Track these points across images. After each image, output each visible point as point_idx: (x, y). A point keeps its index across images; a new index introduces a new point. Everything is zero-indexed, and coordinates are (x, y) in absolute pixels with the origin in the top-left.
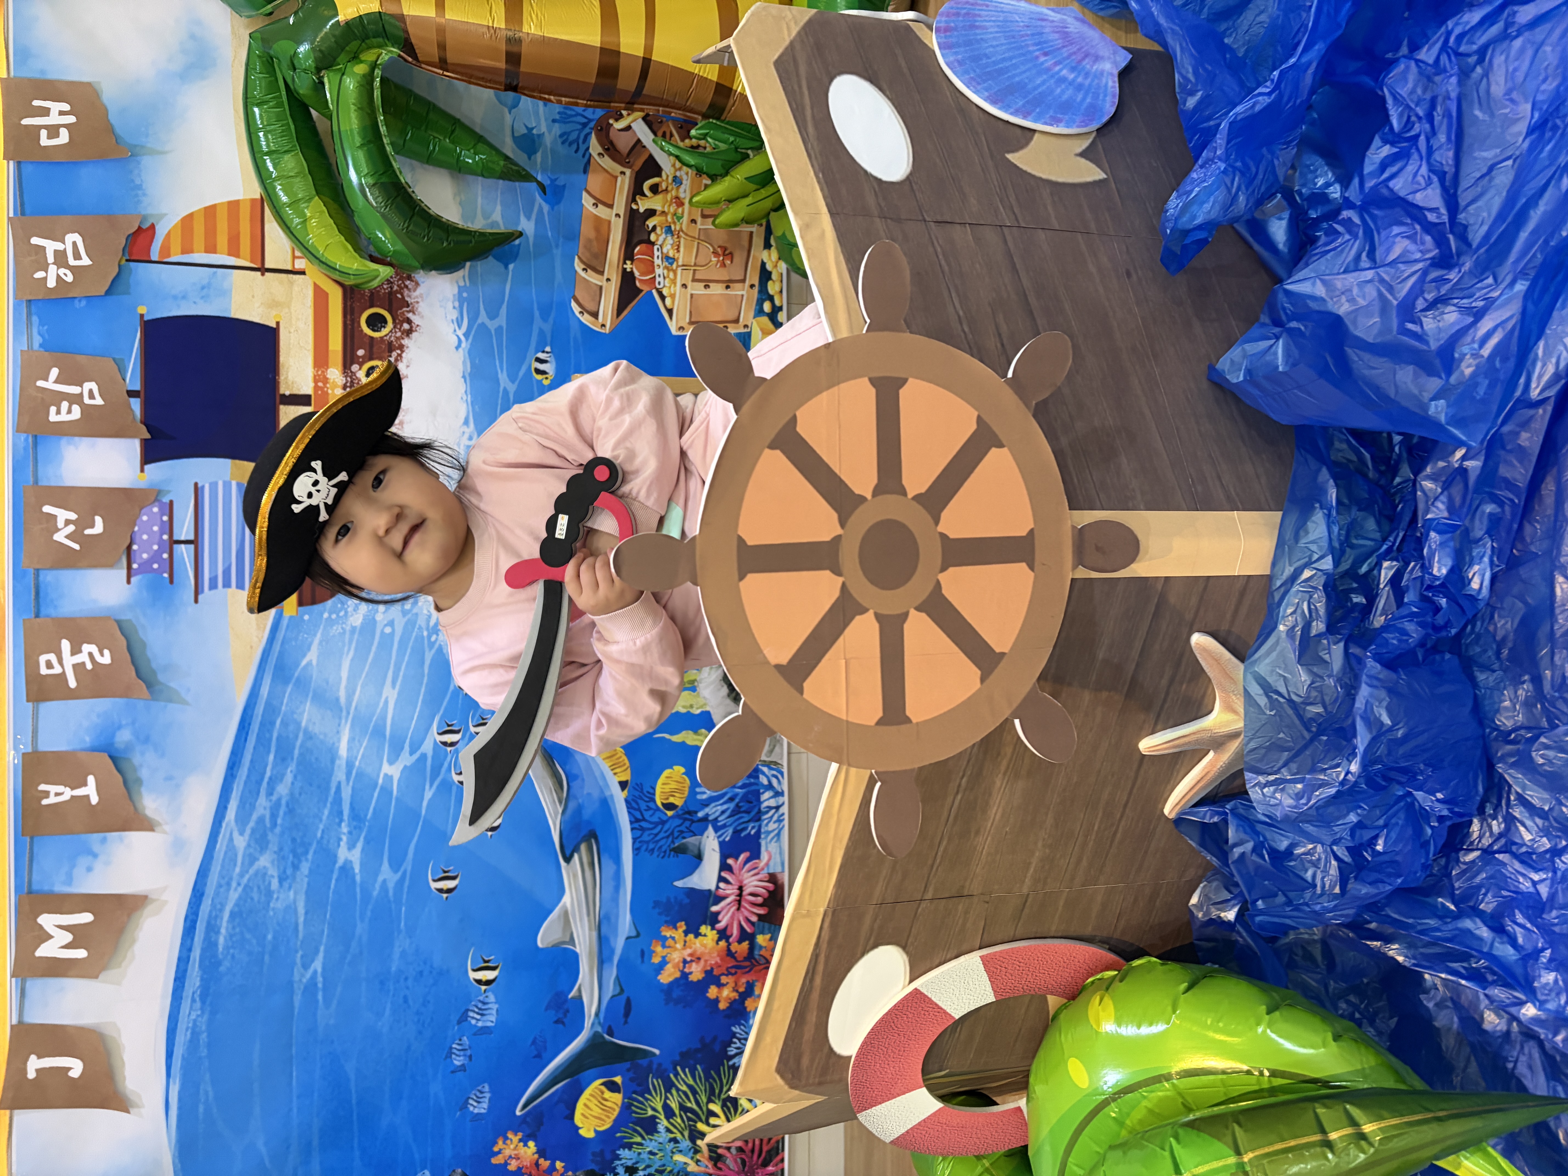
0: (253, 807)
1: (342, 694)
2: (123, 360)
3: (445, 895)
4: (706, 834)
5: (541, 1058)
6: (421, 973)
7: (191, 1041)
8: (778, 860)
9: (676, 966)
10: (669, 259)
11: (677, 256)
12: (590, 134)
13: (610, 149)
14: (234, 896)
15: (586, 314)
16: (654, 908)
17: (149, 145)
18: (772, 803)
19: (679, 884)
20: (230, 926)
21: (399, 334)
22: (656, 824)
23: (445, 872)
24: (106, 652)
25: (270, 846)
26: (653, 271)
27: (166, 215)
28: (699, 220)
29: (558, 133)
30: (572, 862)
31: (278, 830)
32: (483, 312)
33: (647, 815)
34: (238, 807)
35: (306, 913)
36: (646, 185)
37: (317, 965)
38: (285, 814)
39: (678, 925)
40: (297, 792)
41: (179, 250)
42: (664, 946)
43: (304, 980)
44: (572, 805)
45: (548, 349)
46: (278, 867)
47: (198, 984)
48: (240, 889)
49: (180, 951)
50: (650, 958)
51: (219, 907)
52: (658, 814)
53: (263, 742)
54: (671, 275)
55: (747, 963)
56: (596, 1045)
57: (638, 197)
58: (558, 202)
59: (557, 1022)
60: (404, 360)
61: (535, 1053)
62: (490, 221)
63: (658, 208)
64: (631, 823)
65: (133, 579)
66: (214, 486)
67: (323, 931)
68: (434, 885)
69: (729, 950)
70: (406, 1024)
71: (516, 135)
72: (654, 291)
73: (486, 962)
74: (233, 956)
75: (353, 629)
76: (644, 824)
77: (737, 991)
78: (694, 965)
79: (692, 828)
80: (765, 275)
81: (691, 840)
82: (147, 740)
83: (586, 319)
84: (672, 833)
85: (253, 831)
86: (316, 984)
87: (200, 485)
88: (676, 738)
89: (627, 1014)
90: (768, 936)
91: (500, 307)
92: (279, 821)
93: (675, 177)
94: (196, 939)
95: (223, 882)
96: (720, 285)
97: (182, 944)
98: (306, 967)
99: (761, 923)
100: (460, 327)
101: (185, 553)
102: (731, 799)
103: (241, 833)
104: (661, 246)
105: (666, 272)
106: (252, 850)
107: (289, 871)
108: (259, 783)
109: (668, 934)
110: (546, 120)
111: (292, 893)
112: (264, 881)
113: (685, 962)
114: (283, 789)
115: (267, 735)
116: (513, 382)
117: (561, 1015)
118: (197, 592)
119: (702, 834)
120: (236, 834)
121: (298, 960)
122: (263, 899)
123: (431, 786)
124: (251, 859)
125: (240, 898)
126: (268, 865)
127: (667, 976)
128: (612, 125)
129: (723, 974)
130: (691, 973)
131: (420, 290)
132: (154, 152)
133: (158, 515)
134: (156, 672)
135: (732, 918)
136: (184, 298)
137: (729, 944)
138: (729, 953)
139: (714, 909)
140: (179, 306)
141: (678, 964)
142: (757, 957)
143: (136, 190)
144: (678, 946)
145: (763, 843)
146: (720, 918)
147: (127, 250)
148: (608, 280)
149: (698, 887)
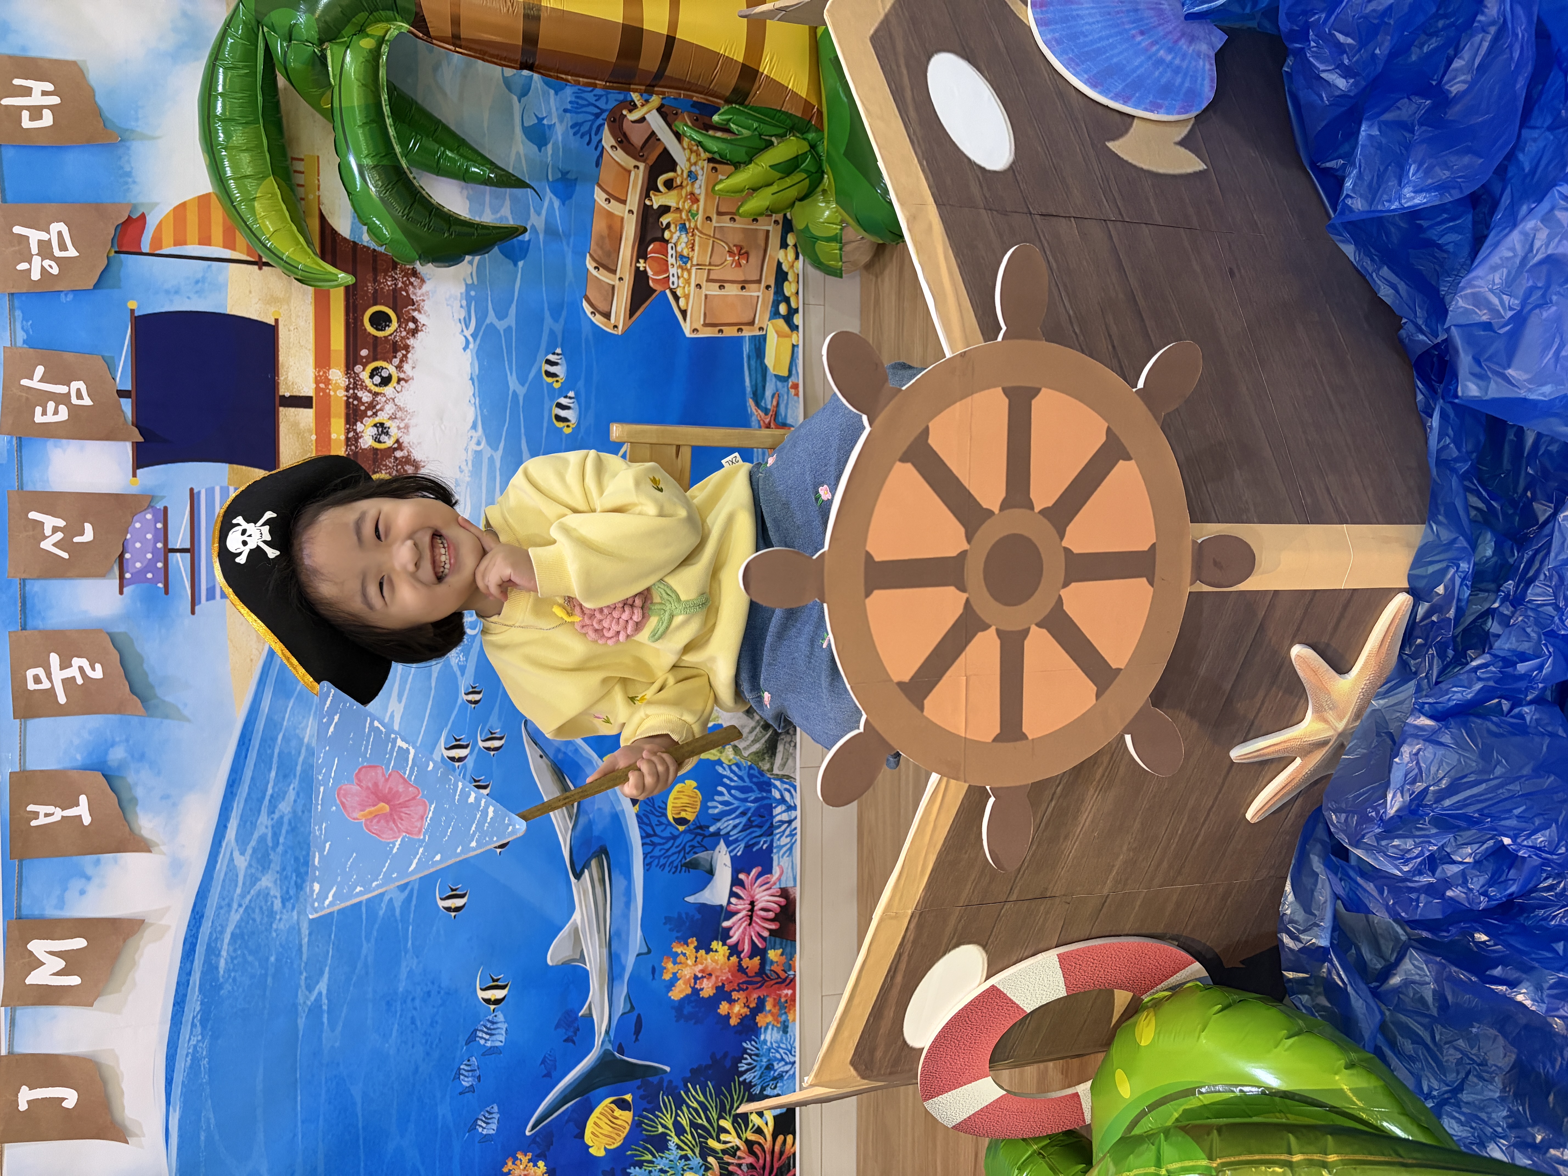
0: (254, 825)
2: (113, 357)
3: (453, 914)
4: (717, 849)
5: (551, 1077)
6: (429, 993)
7: (191, 1067)
9: (687, 982)
10: (683, 258)
11: (691, 254)
12: (602, 125)
13: (623, 141)
14: (235, 917)
15: (598, 316)
16: (665, 924)
17: (139, 130)
18: (785, 817)
19: (690, 899)
20: (231, 949)
21: (404, 334)
23: (453, 890)
24: (98, 666)
25: (272, 865)
26: (667, 270)
27: (157, 204)
28: (714, 217)
30: (582, 878)
31: (280, 849)
32: (491, 312)
33: (658, 830)
34: (239, 825)
35: (310, 934)
36: (661, 180)
37: (322, 986)
38: (287, 832)
39: (689, 941)
41: (172, 243)
42: (675, 963)
43: (309, 1003)
44: (582, 820)
45: (558, 351)
46: (281, 888)
47: (198, 1008)
48: (241, 910)
52: (669, 829)
53: (264, 759)
54: (686, 275)
55: (759, 979)
56: (606, 1063)
58: (570, 197)
59: (565, 1041)
60: (410, 361)
61: (545, 1072)
62: (499, 215)
63: (672, 203)
64: (642, 838)
65: (125, 590)
66: (210, 492)
67: (328, 952)
68: (442, 904)
69: (740, 965)
70: (413, 1047)
72: (668, 292)
73: (494, 981)
74: (234, 980)
76: (656, 840)
77: (748, 1007)
78: (705, 980)
80: (781, 276)
81: (703, 855)
82: (142, 757)
83: (598, 320)
84: (684, 848)
85: (254, 850)
86: (321, 1006)
87: (195, 491)
89: (638, 1031)
90: (780, 951)
91: (510, 306)
92: (281, 840)
93: (690, 172)
94: (196, 962)
95: (223, 903)
96: (735, 285)
98: (310, 989)
99: (773, 938)
101: (180, 561)
102: (743, 814)
103: (242, 853)
104: (675, 244)
105: (680, 271)
106: (253, 871)
108: (261, 800)
109: (679, 951)
111: (295, 913)
112: (266, 902)
113: (696, 978)
114: (285, 807)
115: (269, 752)
117: (570, 1034)
118: (194, 602)
119: (714, 849)
120: (236, 854)
121: (303, 983)
122: (266, 919)
124: (253, 880)
125: (242, 919)
126: (270, 885)
127: (678, 993)
128: (625, 116)
129: (734, 990)
130: (702, 989)
131: (426, 288)
132: (144, 137)
133: (153, 523)
134: (151, 687)
135: (744, 933)
136: (177, 292)
137: (741, 960)
138: (741, 969)
139: (726, 924)
140: (171, 301)
141: (689, 979)
142: (768, 972)
143: (125, 177)
144: (689, 962)
145: (775, 857)
146: (731, 933)
147: (116, 240)
148: (621, 279)
149: (709, 903)
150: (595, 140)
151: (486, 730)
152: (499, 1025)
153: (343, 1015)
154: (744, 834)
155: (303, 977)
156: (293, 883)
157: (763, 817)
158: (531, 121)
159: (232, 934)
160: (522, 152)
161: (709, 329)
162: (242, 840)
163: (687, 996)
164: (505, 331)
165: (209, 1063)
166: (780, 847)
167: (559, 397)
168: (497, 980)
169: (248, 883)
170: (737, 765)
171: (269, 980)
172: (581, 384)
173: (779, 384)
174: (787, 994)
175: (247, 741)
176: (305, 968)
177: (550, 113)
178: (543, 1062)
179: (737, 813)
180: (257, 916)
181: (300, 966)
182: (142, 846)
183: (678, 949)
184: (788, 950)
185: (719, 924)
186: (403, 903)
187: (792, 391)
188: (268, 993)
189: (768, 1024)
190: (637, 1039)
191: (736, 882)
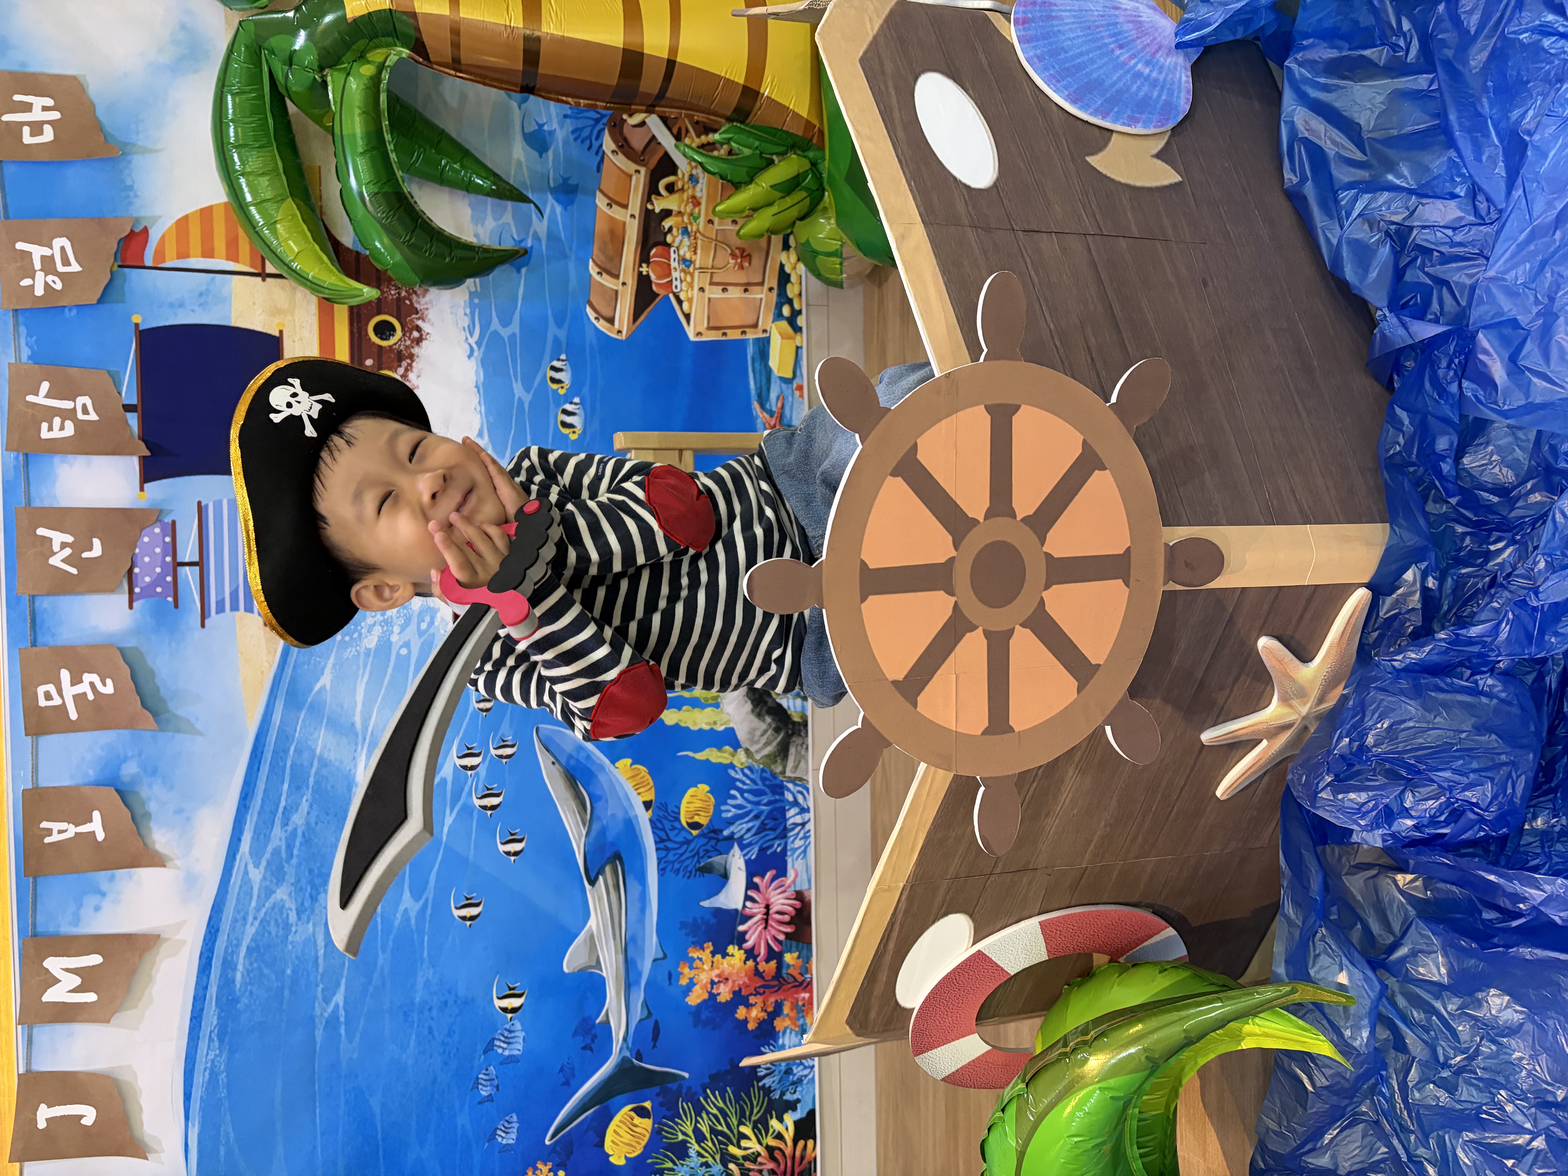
0: (268, 838)
1: (358, 719)
3: (468, 923)
4: (732, 853)
8: (805, 877)
9: (704, 987)
10: (686, 262)
11: (694, 258)
12: (602, 130)
13: (624, 146)
14: (251, 930)
15: (602, 321)
16: (680, 928)
17: (140, 143)
18: (798, 819)
19: (705, 904)
20: (247, 962)
21: (408, 343)
22: (682, 844)
23: (467, 899)
24: (109, 682)
26: (670, 274)
27: (159, 217)
28: (716, 220)
29: (571, 129)
30: (597, 885)
31: (294, 861)
32: (495, 320)
33: (672, 835)
34: (253, 838)
36: (662, 184)
37: (339, 998)
38: (301, 844)
39: (706, 945)
40: (313, 820)
41: (175, 255)
42: (691, 968)
43: (326, 1015)
44: (596, 827)
45: (563, 357)
46: (296, 900)
47: (215, 1022)
48: (257, 923)
49: (196, 989)
50: (678, 980)
51: (235, 942)
53: (276, 770)
54: (689, 279)
55: (775, 983)
56: (624, 1070)
57: (653, 197)
58: (571, 203)
59: (583, 1048)
60: (415, 370)
63: (674, 207)
64: (656, 843)
65: (135, 604)
66: (218, 505)
68: (457, 913)
69: (756, 969)
71: (526, 131)
72: (671, 296)
73: (510, 989)
74: (251, 993)
75: (368, 651)
76: (669, 845)
77: (766, 1011)
78: (722, 985)
79: (718, 847)
81: (717, 859)
83: (602, 325)
84: (698, 853)
85: (269, 863)
86: (338, 1018)
87: (203, 504)
88: (700, 756)
90: (796, 954)
91: (513, 314)
92: (295, 852)
93: (691, 175)
94: (212, 976)
95: (238, 917)
96: (738, 288)
97: (197, 982)
98: (327, 1001)
99: (789, 942)
100: (471, 335)
101: (190, 575)
102: (757, 817)
103: (257, 866)
104: (678, 248)
105: (683, 275)
106: (268, 883)
107: (307, 904)
108: (274, 813)
109: (695, 955)
110: (557, 115)
111: (310, 925)
112: (282, 914)
113: (713, 983)
114: (298, 819)
116: (528, 390)
117: (588, 1040)
118: (204, 615)
119: (727, 853)
120: (251, 867)
122: (281, 932)
123: (451, 812)
124: (268, 892)
125: (257, 932)
126: (285, 897)
127: (695, 998)
128: (625, 121)
129: (751, 994)
130: (719, 994)
131: (429, 297)
132: (145, 151)
133: (161, 536)
134: (164, 701)
135: (760, 937)
136: (181, 305)
137: (757, 964)
138: (757, 973)
139: (741, 928)
140: (176, 315)
141: (706, 985)
142: (785, 976)
143: (127, 190)
144: (706, 967)
145: (789, 861)
146: (747, 937)
147: (119, 255)
148: (624, 284)
149: (724, 907)
150: (596, 145)
151: (498, 738)
152: (516, 1034)
153: (361, 1026)
154: (757, 837)
155: (319, 989)
156: (307, 894)
157: (775, 819)
158: (531, 128)
159: (248, 948)
160: (523, 159)
161: (714, 332)
162: (256, 853)
163: (704, 1001)
164: (509, 337)
165: (227, 1077)
166: (795, 850)
167: (565, 403)
168: (514, 989)
169: (263, 896)
170: (750, 768)
171: (286, 992)
172: (586, 390)
173: (784, 386)
174: (804, 998)
175: (259, 754)
176: (321, 980)
177: (550, 119)
178: (561, 1070)
179: (751, 816)
180: (273, 929)
181: (316, 977)
182: (156, 860)
183: (694, 954)
184: (805, 952)
185: (734, 928)
186: (418, 912)
187: (797, 393)
188: (284, 1007)
189: (786, 1028)
190: (655, 1046)
191: (751, 885)
